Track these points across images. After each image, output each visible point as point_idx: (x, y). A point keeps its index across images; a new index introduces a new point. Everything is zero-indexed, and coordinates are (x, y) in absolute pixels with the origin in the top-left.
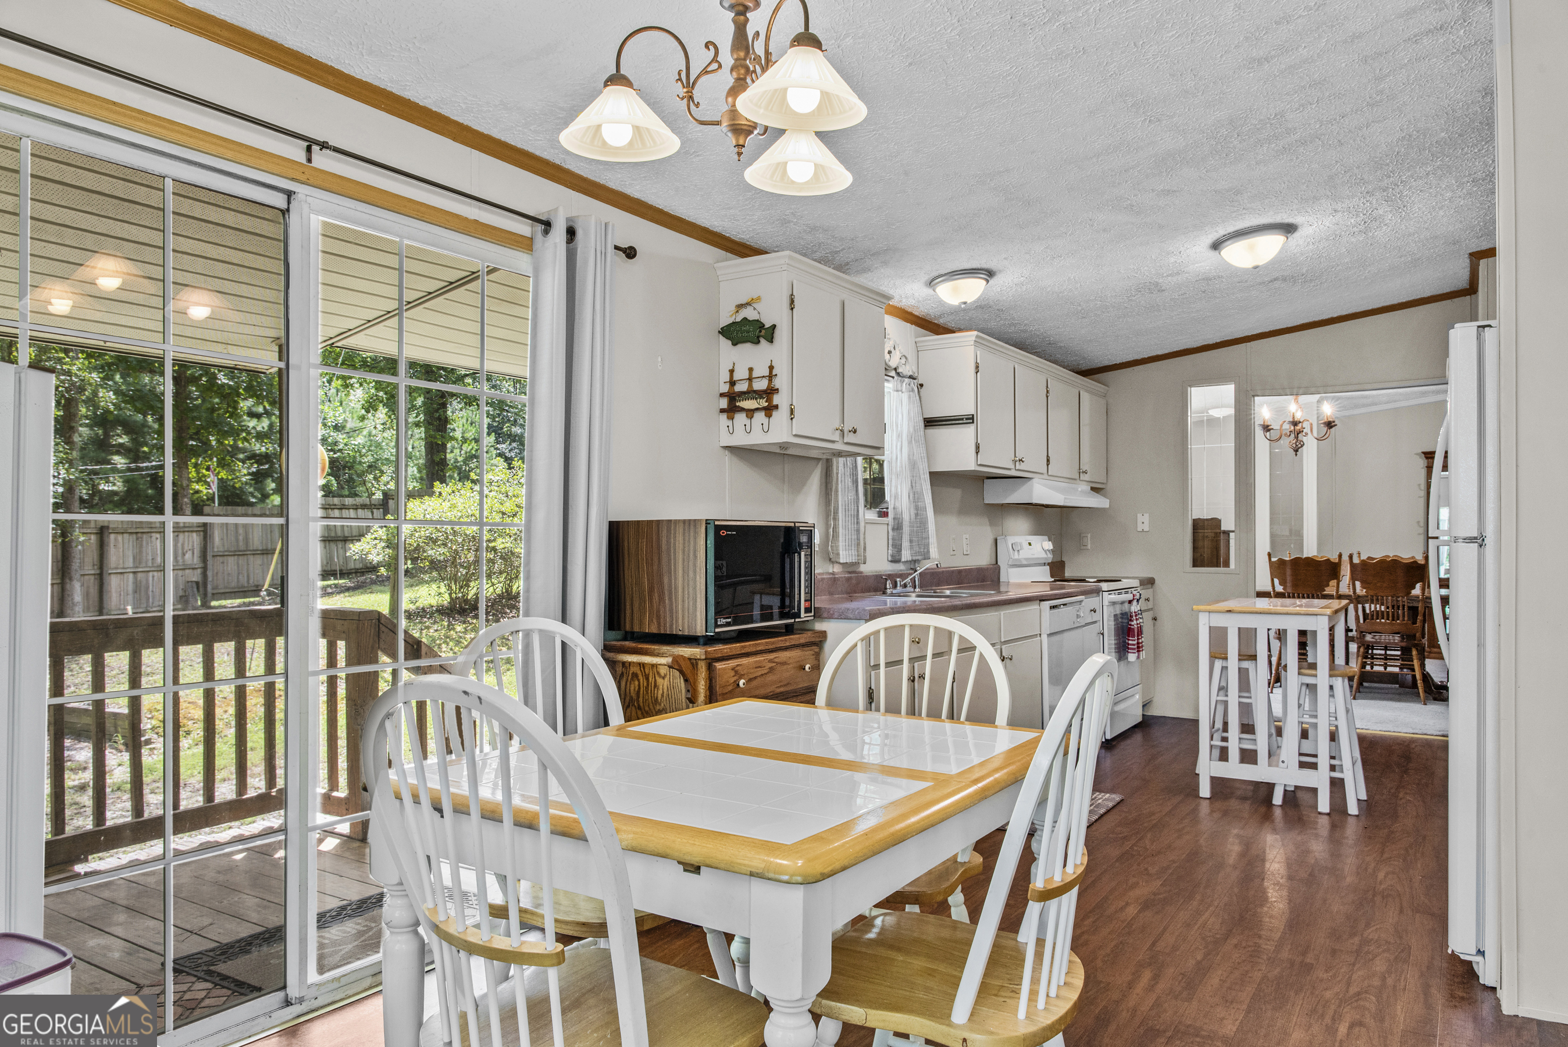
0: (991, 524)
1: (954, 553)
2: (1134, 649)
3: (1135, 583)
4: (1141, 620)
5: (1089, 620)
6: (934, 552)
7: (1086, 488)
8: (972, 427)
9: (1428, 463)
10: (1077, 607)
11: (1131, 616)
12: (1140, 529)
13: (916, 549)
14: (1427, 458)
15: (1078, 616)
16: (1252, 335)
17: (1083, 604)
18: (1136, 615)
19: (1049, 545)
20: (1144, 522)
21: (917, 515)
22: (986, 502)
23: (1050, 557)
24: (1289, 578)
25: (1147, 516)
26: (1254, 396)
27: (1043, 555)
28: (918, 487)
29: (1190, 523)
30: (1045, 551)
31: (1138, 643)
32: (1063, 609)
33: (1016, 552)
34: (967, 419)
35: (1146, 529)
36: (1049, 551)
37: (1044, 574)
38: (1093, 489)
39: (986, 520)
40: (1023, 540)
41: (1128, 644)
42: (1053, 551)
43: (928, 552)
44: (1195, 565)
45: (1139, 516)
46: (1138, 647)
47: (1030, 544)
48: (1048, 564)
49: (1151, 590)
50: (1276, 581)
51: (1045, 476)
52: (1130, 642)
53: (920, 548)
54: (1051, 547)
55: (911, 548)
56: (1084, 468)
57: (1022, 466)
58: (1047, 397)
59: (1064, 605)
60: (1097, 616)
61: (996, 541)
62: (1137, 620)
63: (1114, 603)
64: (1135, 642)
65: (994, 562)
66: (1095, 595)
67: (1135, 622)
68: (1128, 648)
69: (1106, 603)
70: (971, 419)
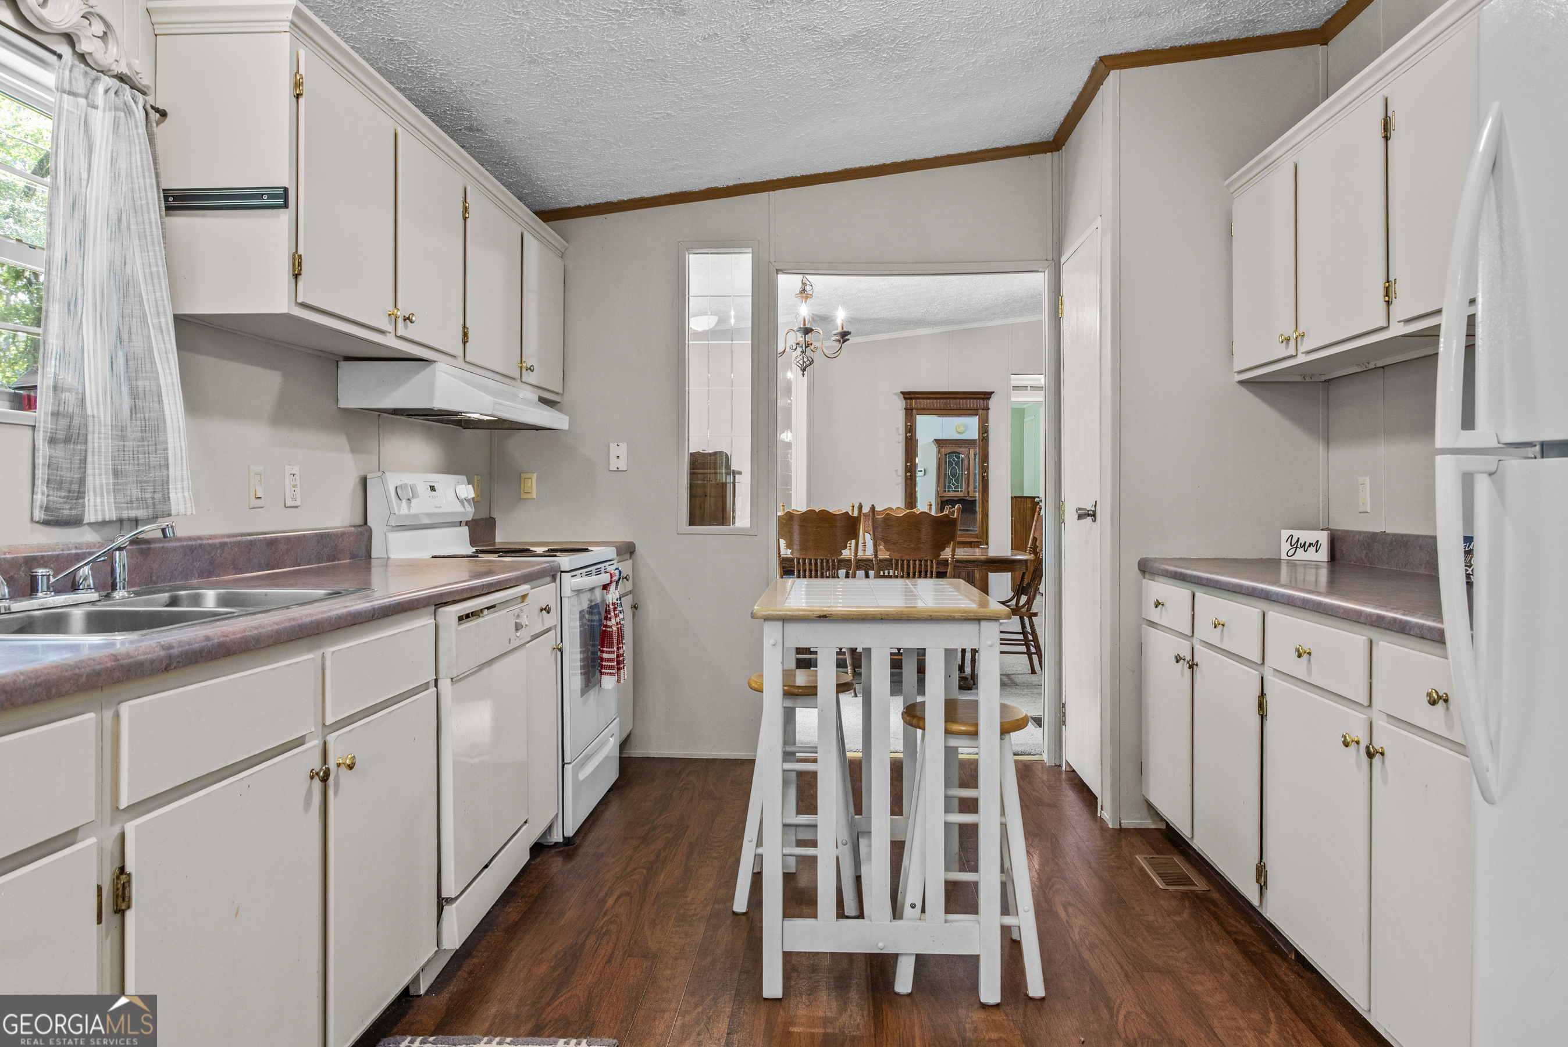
0: (353, 451)
1: (259, 503)
2: (611, 667)
3: (610, 553)
4: (621, 616)
5: (540, 628)
6: (180, 499)
7: (533, 396)
8: (284, 217)
9: (906, 403)
10: (516, 608)
11: (607, 612)
12: (613, 467)
13: (135, 492)
14: (905, 399)
15: (518, 627)
16: (778, 180)
17: (528, 600)
18: (615, 609)
19: (467, 491)
20: (619, 455)
21: (134, 409)
22: (343, 404)
23: (470, 512)
24: (796, 538)
25: (624, 446)
26: (778, 271)
27: (458, 508)
28: (138, 344)
29: (686, 459)
30: (461, 501)
31: (618, 656)
32: (488, 617)
33: (404, 501)
34: (271, 196)
35: (622, 465)
36: (468, 500)
37: (458, 541)
38: (542, 400)
39: (342, 441)
40: (420, 481)
41: (602, 659)
42: (475, 502)
43: (166, 499)
44: (692, 522)
45: (613, 446)
46: (618, 663)
47: (433, 488)
48: (467, 523)
49: (630, 562)
50: (782, 542)
51: (460, 362)
52: (605, 656)
53: (142, 490)
54: (471, 494)
55: (116, 489)
56: (529, 362)
57: (411, 331)
58: (465, 219)
59: (488, 608)
60: (551, 620)
61: (364, 481)
62: (616, 616)
63: (578, 592)
64: (614, 656)
65: (359, 521)
66: (548, 579)
67: (613, 621)
68: (602, 666)
69: (567, 592)
70: (280, 199)
